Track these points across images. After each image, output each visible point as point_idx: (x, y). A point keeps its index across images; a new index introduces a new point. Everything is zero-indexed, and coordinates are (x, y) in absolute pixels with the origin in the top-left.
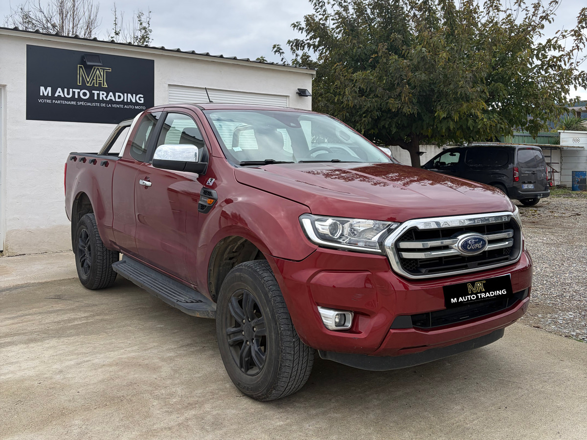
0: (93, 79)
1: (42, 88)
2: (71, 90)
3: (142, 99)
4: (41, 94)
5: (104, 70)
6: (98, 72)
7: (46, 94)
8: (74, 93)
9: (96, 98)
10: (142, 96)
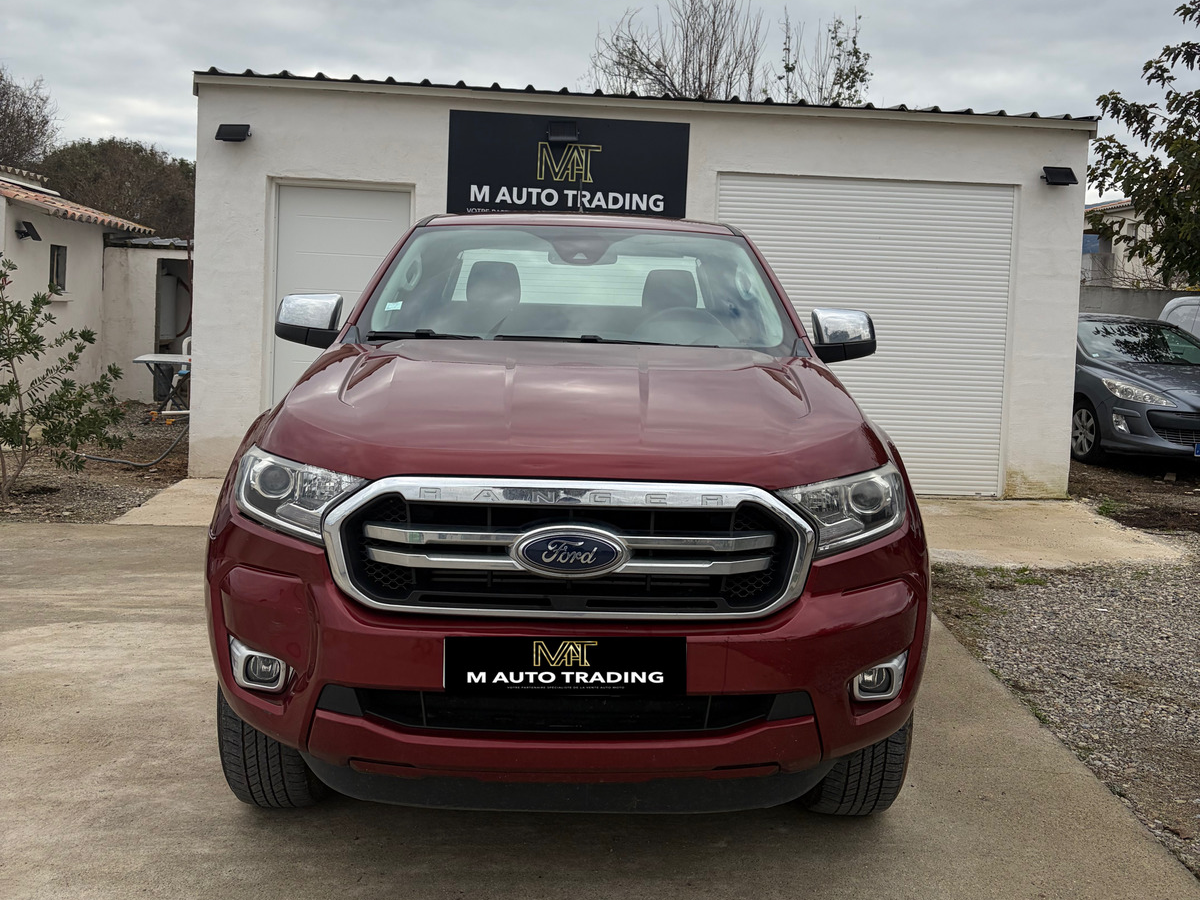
0: (566, 169)
1: (474, 188)
2: (525, 190)
3: (661, 204)
4: (472, 199)
5: (587, 149)
6: (576, 153)
7: (480, 199)
8: (530, 195)
9: (570, 204)
10: (661, 197)
